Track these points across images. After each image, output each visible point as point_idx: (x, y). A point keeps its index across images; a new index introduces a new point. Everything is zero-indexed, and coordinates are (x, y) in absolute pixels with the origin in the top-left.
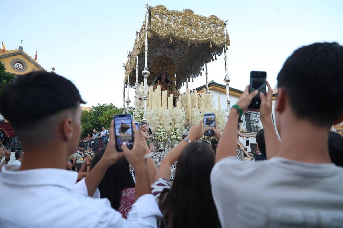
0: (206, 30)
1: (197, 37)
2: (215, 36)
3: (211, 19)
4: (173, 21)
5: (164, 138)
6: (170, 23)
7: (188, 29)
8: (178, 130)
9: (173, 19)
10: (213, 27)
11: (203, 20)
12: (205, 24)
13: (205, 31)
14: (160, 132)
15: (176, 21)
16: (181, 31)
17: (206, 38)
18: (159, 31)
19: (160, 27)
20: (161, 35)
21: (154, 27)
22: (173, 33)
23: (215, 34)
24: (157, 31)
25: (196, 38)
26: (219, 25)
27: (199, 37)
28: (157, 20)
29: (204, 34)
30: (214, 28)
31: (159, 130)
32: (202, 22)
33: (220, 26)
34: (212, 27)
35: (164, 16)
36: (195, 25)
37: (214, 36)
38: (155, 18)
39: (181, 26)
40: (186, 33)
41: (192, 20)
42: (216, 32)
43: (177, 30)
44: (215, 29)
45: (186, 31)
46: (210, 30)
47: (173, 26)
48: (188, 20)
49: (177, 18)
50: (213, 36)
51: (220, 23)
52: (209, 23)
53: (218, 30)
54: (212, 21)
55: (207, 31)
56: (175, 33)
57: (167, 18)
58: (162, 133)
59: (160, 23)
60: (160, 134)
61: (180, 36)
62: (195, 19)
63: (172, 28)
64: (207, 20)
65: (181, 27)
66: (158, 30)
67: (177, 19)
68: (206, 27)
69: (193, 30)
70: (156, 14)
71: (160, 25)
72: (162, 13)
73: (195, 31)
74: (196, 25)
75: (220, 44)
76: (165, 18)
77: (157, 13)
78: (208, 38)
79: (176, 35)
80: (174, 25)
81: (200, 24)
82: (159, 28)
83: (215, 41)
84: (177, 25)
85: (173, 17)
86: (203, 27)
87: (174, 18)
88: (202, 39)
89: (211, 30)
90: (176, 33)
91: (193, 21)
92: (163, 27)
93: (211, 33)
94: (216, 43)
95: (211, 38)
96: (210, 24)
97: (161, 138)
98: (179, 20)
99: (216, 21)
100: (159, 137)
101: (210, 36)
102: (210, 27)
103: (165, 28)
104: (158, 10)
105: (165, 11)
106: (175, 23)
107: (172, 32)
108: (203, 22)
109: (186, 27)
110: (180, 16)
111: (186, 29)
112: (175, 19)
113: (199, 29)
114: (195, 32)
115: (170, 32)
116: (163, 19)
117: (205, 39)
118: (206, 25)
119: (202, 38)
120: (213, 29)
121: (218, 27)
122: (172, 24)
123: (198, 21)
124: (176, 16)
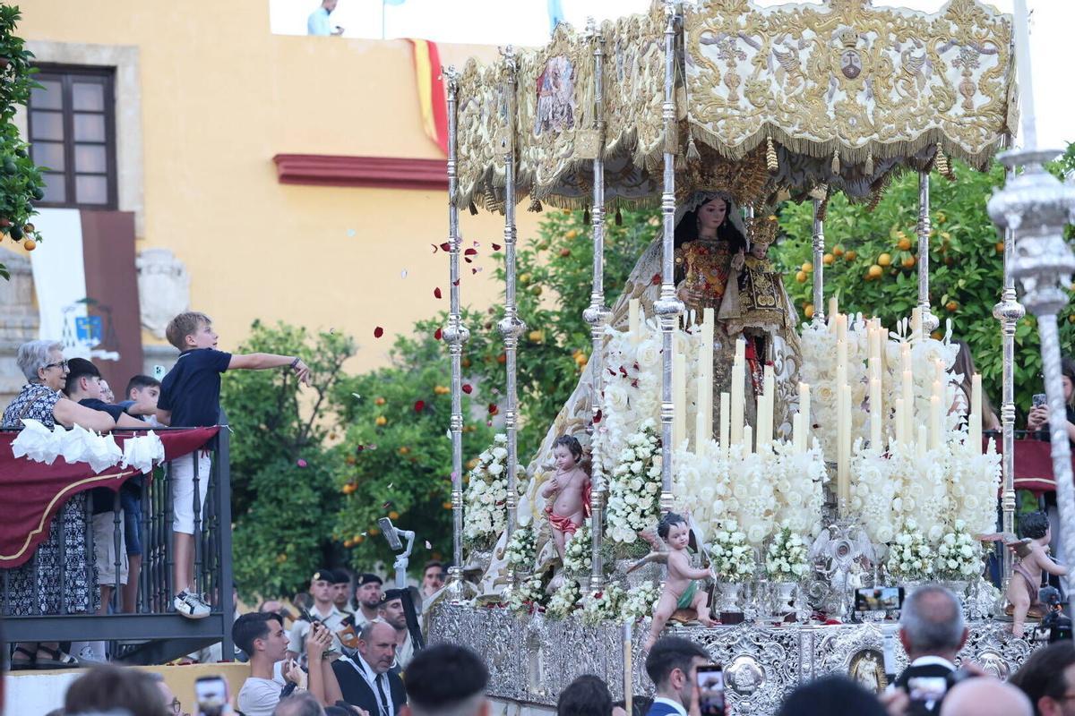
0: (922, 87)
1: (875, 129)
2: (961, 112)
3: (951, 22)
4: (776, 64)
5: (742, 569)
6: (763, 76)
7: (840, 96)
8: (796, 540)
9: (779, 56)
10: (956, 64)
11: (910, 36)
12: (918, 53)
13: (914, 95)
14: (728, 546)
15: (789, 63)
16: (808, 111)
17: (917, 127)
18: (721, 123)
19: (722, 106)
20: (725, 140)
21: (699, 108)
22: (778, 124)
23: (961, 100)
24: (708, 127)
25: (876, 136)
26: (988, 46)
27: (887, 126)
28: (711, 71)
29: (912, 110)
30: (962, 68)
31: (723, 536)
32: (904, 47)
33: (992, 52)
34: (949, 64)
35: (740, 44)
36: (871, 71)
37: (957, 110)
38: (701, 64)
39: (810, 83)
40: (832, 115)
41: (860, 44)
42: (967, 91)
43: (792, 106)
44: (964, 75)
45: (831, 108)
46: (943, 85)
47: (775, 88)
48: (840, 46)
49: (795, 44)
50: (950, 113)
51: (991, 36)
52: (941, 44)
53: (976, 76)
54: (954, 28)
55: (927, 92)
56: (784, 123)
57: (751, 53)
58: (738, 551)
59: (722, 83)
60: (729, 553)
61: (807, 135)
62: (871, 36)
63: (771, 102)
64: (930, 30)
65: (809, 88)
66: (716, 118)
67: (792, 49)
68: (924, 69)
69: (861, 99)
70: (706, 42)
71: (722, 92)
72: (732, 29)
73: (872, 99)
74: (880, 70)
75: (980, 148)
76: (743, 56)
77: (707, 36)
78: (927, 127)
79: (789, 130)
80: (780, 83)
81: (896, 59)
82: (720, 110)
83: (957, 139)
84: (793, 82)
85: (778, 42)
86: (911, 71)
87: (781, 49)
88: (899, 137)
89: (946, 84)
90: (790, 123)
91: (864, 49)
92: (734, 99)
93: (944, 97)
94: (963, 144)
95: (941, 126)
96: (943, 50)
97: (733, 570)
98: (804, 56)
99: (975, 28)
100: (727, 566)
101: (936, 114)
102: (939, 69)
103: (743, 102)
104: (712, 16)
105: (745, 14)
106: (787, 75)
107: (770, 118)
108: (909, 43)
109: (830, 86)
110: (808, 34)
111: (831, 96)
112: (787, 50)
113: (889, 88)
114: (871, 105)
115: (763, 121)
116: (736, 60)
117: (915, 134)
118: (922, 59)
119: (901, 130)
120: (954, 76)
121: (982, 57)
122: (772, 77)
123: (888, 45)
124: (788, 38)
